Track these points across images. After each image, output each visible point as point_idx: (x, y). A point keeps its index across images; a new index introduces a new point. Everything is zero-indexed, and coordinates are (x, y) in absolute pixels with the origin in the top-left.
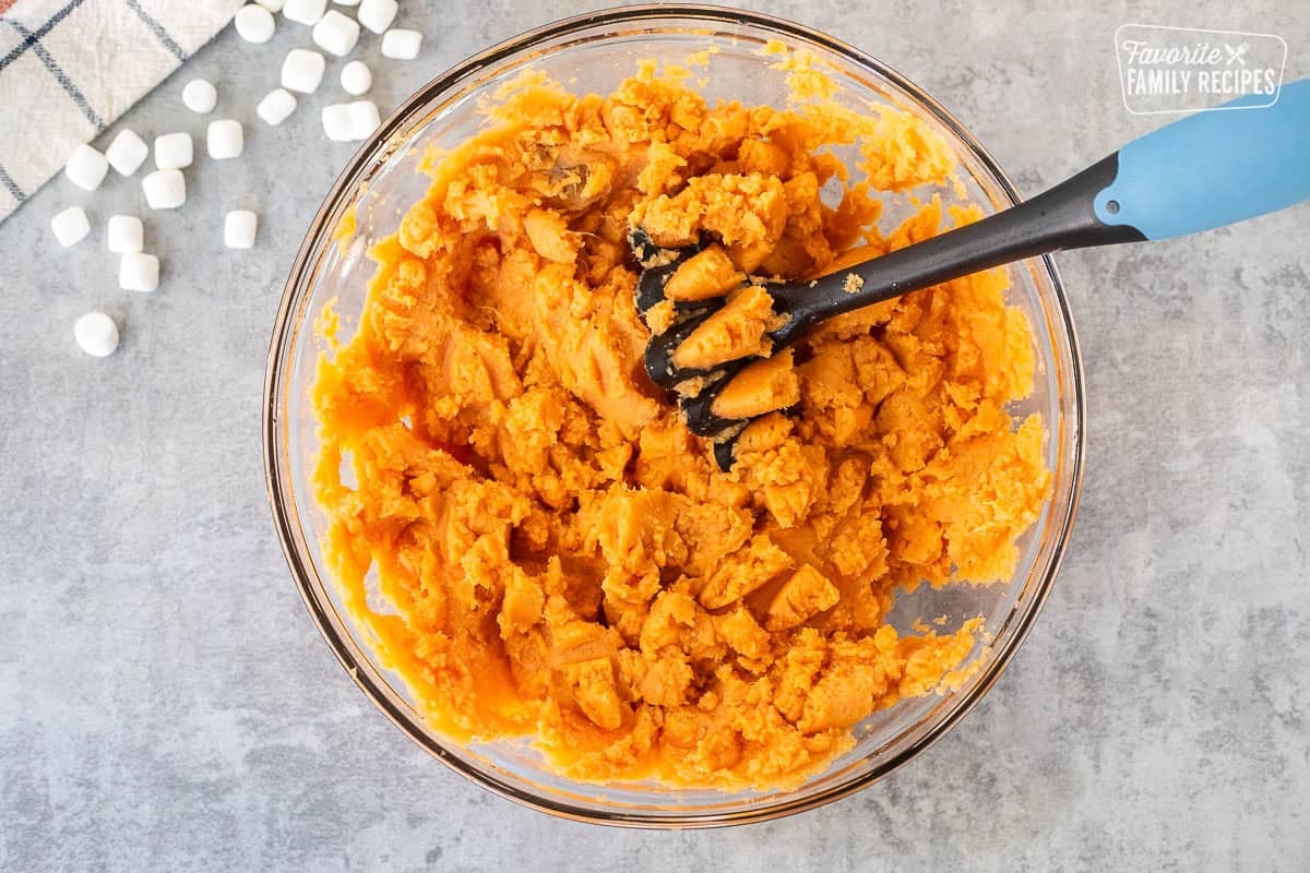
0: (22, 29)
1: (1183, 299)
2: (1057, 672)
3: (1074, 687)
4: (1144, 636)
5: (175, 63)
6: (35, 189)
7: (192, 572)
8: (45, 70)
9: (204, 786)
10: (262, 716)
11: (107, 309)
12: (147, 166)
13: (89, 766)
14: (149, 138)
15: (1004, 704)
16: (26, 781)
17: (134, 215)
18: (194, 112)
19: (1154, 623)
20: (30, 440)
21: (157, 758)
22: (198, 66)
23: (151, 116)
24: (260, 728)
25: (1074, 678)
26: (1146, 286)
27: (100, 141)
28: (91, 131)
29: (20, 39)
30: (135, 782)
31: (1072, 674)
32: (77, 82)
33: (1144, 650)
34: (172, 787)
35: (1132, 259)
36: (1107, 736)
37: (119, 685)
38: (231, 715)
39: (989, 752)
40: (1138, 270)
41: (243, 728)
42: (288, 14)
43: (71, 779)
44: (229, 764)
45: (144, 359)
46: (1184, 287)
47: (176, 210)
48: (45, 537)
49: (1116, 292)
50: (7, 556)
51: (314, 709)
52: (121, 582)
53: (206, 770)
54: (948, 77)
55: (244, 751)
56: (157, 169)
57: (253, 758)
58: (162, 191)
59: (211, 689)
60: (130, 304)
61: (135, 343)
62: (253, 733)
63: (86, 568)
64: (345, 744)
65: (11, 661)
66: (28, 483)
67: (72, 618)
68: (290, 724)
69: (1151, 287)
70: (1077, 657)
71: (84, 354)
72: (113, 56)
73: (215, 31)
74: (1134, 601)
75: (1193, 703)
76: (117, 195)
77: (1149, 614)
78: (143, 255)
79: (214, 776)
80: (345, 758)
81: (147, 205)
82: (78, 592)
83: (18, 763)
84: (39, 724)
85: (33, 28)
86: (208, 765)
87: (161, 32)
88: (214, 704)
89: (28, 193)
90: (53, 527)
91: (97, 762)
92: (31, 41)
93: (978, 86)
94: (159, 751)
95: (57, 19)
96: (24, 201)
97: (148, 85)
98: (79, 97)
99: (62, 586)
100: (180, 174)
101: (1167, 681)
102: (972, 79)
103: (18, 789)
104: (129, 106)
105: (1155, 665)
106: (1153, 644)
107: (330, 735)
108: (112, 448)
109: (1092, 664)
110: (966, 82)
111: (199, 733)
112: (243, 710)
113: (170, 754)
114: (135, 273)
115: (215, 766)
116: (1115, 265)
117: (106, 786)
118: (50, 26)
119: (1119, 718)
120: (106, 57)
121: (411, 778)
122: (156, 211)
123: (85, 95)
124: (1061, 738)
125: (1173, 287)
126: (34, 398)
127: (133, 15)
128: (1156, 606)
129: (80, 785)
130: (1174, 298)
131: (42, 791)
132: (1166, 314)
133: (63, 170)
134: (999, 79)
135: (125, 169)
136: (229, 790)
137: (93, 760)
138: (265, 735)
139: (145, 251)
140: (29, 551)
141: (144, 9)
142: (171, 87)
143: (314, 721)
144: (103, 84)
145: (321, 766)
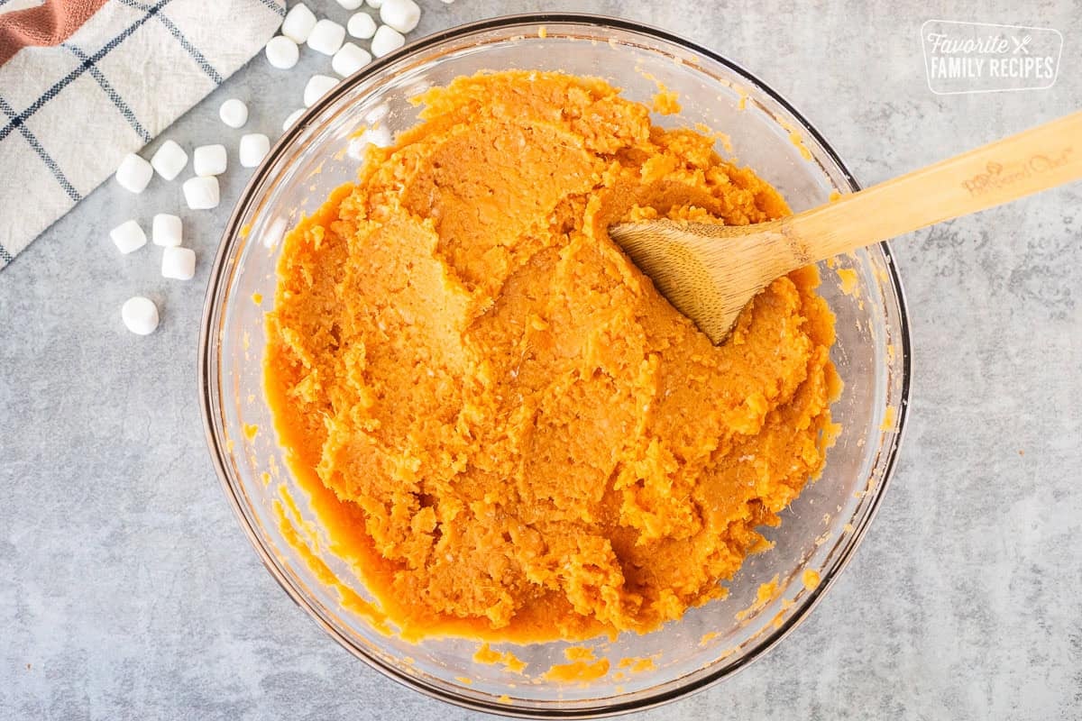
0: (81, 54)
1: (1066, 304)
2: (957, 618)
3: (971, 630)
4: (1031, 589)
5: (212, 85)
6: (89, 191)
7: (218, 521)
8: (99, 89)
9: (225, 706)
10: (277, 647)
11: (149, 295)
12: (187, 172)
13: (125, 687)
14: (189, 149)
15: (912, 644)
16: (71, 699)
17: (174, 213)
18: (227, 126)
19: (1039, 577)
20: (80, 405)
21: (185, 681)
22: (232, 88)
23: (190, 130)
24: (275, 657)
25: (972, 623)
26: (1036, 291)
27: (147, 150)
28: (139, 143)
29: (79, 63)
30: (165, 702)
31: (970, 619)
32: (127, 100)
33: (1031, 600)
34: (197, 707)
35: (1024, 268)
36: (998, 673)
37: (152, 619)
38: (249, 645)
39: (898, 686)
40: (1029, 278)
41: (259, 657)
42: (311, 45)
43: (110, 700)
44: (247, 688)
45: (180, 337)
46: (1067, 293)
47: (211, 210)
48: (92, 489)
49: (1011, 296)
50: (58, 505)
51: (321, 642)
52: (156, 528)
53: (227, 693)
54: (871, 111)
55: (260, 677)
56: (195, 175)
57: (268, 683)
58: (200, 195)
59: (233, 623)
60: (169, 290)
61: (173, 324)
62: (268, 661)
63: (127, 517)
64: (347, 671)
65: (58, 596)
66: (77, 442)
67: (113, 560)
68: (301, 654)
69: (1040, 292)
70: (974, 606)
71: (128, 331)
72: (158, 79)
73: (247, 59)
74: (1023, 558)
75: (1072, 645)
76: (161, 197)
77: (1036, 570)
78: (182, 249)
79: (233, 698)
80: (348, 683)
81: (186, 205)
82: (118, 537)
83: (64, 683)
84: (83, 650)
85: (90, 54)
86: (229, 688)
87: (200, 59)
88: (235, 636)
89: (83, 195)
90: (98, 480)
91: (132, 684)
92: (88, 64)
93: (897, 120)
94: (187, 675)
95: (111, 45)
96: (80, 201)
97: (189, 103)
98: (128, 113)
99: (104, 533)
100: (216, 180)
101: (1050, 627)
102: (891, 113)
103: (63, 705)
104: (172, 120)
105: (1040, 613)
106: (1039, 595)
107: (335, 664)
108: (151, 413)
109: (986, 611)
110: (886, 116)
111: (221, 661)
112: (260, 641)
113: (196, 678)
114: (175, 264)
115: (235, 689)
116: (1010, 273)
117: (140, 705)
118: (105, 51)
119: (1009, 658)
120: (152, 78)
121: (404, 701)
122: (194, 211)
123: (134, 112)
124: (960, 675)
125: (1058, 292)
126: (83, 369)
127: (177, 44)
128: (1042, 564)
129: (118, 703)
130: (1059, 301)
131: (84, 708)
132: (1052, 316)
133: (114, 175)
134: (914, 112)
135: (168, 175)
136: (246, 710)
137: (129, 683)
138: (279, 662)
139: (184, 245)
140: (77, 501)
141: (187, 38)
142: (209, 104)
143: (321, 651)
144: (149, 103)
145: (327, 690)
